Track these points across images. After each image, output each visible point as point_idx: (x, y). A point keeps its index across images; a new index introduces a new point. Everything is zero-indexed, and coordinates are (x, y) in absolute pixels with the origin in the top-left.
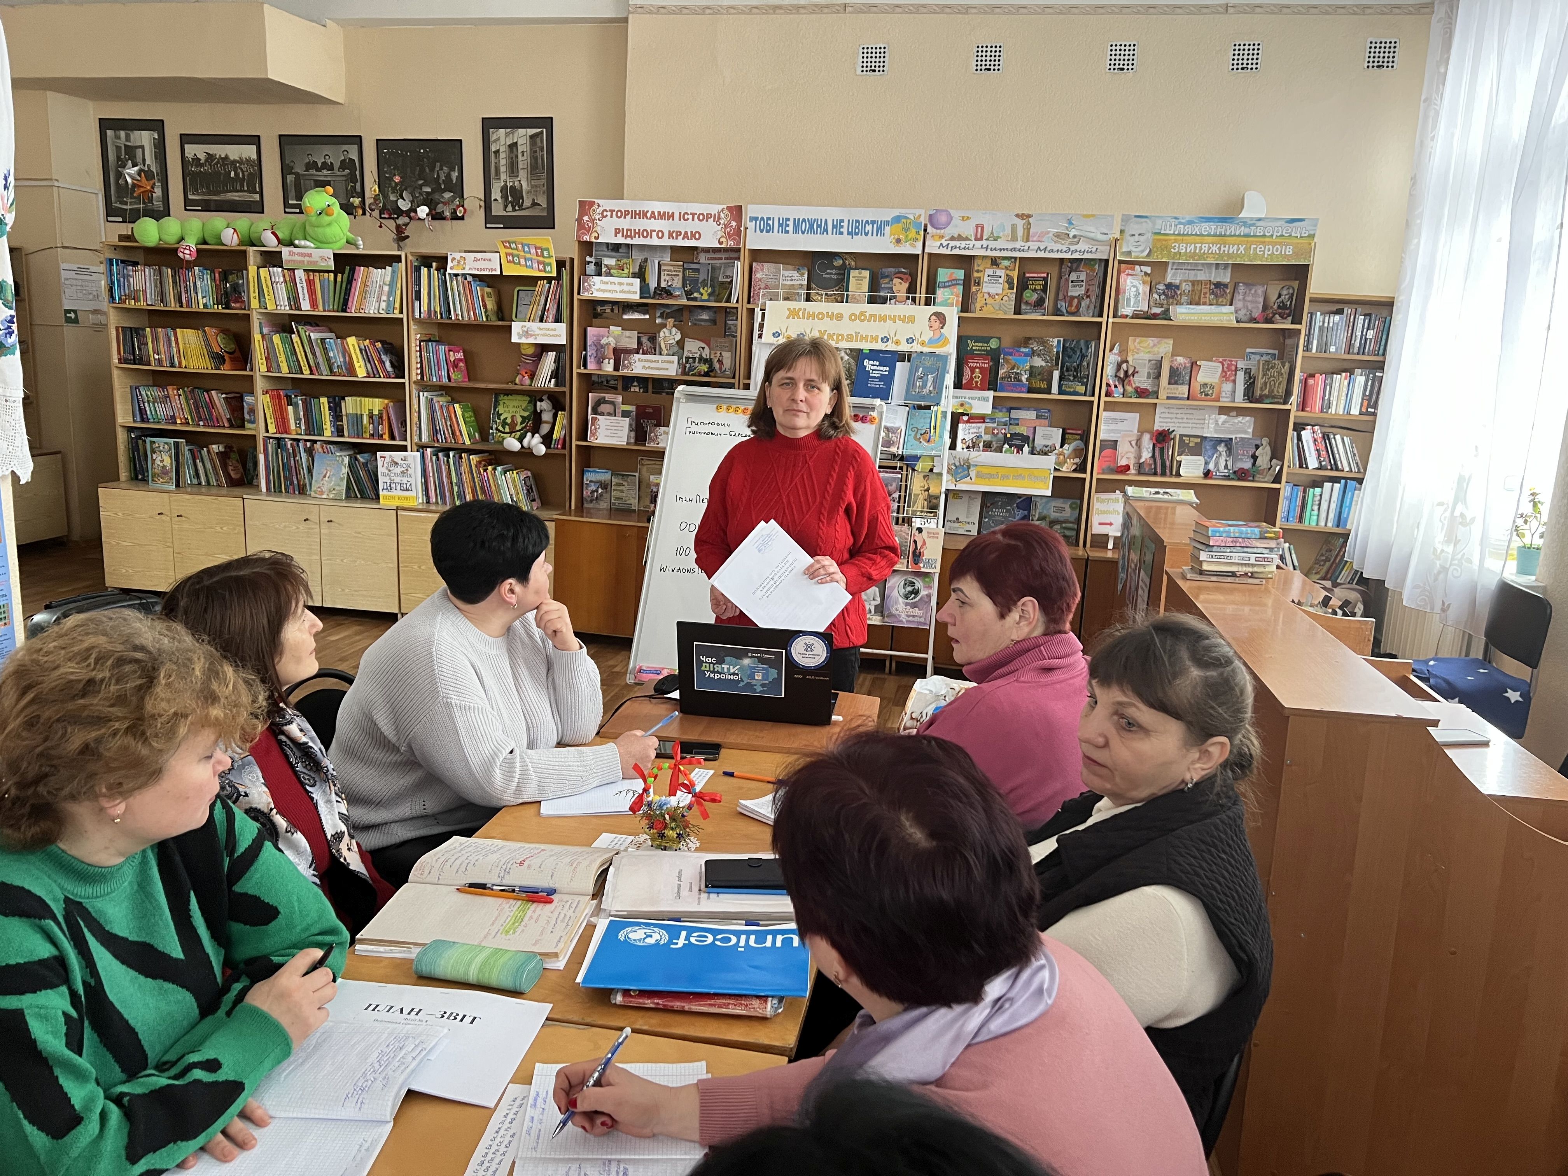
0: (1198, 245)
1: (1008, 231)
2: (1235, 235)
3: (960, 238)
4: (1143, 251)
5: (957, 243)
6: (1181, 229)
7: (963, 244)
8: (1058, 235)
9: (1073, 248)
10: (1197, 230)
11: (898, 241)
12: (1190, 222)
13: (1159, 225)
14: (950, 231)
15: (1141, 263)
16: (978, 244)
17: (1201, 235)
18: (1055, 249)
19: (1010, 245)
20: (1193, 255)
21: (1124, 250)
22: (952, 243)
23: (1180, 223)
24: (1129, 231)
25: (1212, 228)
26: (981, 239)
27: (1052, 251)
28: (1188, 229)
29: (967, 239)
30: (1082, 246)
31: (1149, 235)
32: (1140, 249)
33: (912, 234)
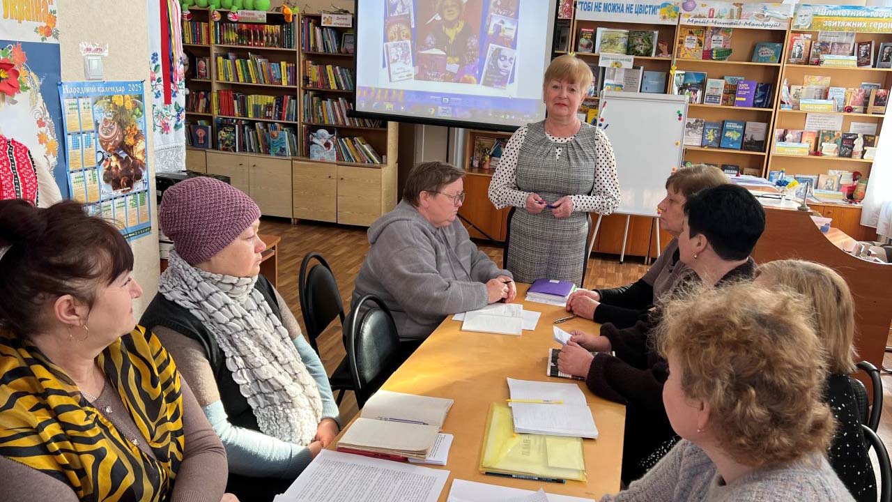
0: (839, 22)
1: (728, 12)
2: (861, 17)
3: (700, 16)
4: (806, 25)
5: (698, 20)
6: (830, 12)
7: (702, 20)
8: (757, 16)
9: (766, 23)
10: (839, 13)
11: (664, 17)
12: (835, 9)
13: (817, 10)
14: (694, 12)
15: (804, 33)
16: (711, 20)
17: (841, 16)
18: (756, 24)
19: (729, 21)
20: (835, 28)
21: (795, 24)
22: (695, 20)
23: (830, 9)
24: (798, 14)
25: (848, 12)
26: (712, 17)
27: (753, 25)
28: (834, 13)
29: (704, 17)
30: (772, 22)
31: (810, 16)
32: (805, 24)
33: (673, 13)
